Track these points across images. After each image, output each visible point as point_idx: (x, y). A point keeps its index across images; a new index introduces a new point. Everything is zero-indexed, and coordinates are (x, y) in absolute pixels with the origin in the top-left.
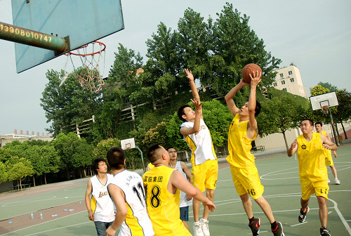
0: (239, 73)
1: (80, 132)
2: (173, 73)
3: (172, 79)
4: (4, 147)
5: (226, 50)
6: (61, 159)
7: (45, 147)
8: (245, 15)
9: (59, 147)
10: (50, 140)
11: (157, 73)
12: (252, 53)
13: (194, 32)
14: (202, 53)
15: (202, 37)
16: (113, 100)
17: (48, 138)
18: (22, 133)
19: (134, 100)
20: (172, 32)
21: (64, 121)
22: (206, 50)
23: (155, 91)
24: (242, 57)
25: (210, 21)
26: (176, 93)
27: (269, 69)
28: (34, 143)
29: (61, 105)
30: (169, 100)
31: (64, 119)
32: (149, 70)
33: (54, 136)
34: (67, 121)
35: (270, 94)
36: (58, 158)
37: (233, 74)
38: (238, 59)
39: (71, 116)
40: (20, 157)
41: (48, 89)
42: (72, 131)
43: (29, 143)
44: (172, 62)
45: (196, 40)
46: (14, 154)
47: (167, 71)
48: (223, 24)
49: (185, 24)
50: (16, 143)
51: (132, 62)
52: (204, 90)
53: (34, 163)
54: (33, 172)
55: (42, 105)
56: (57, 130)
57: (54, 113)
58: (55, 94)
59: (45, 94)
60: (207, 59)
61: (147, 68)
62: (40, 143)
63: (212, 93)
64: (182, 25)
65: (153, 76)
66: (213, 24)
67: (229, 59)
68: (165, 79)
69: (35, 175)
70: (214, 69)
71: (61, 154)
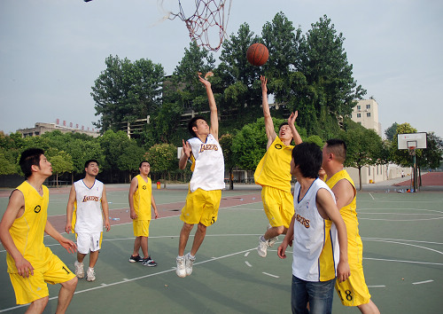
0: (319, 95)
1: (131, 132)
2: (246, 83)
3: (244, 89)
4: (43, 135)
5: (311, 67)
6: (106, 159)
7: (89, 143)
8: (341, 34)
9: (105, 145)
10: (96, 136)
11: (228, 79)
12: (337, 76)
13: (279, 41)
14: (283, 66)
15: (286, 49)
16: (173, 102)
17: (94, 132)
18: (64, 123)
19: (197, 105)
20: (254, 37)
21: (115, 117)
22: (288, 64)
23: (223, 99)
24: (325, 78)
25: (299, 32)
26: (246, 105)
27: (351, 98)
28: (76, 136)
29: (114, 98)
30: (236, 112)
31: (115, 115)
32: (220, 75)
33: (101, 132)
34: (118, 117)
35: (346, 125)
36: (103, 157)
37: (312, 96)
38: (321, 80)
39: (124, 112)
40: (60, 149)
41: (103, 77)
42: (122, 129)
43: (72, 136)
44: (247, 71)
45: (279, 49)
46: (53, 145)
47: (239, 79)
48: (314, 37)
49: (270, 30)
50: (56, 133)
51: (203, 63)
52: (277, 108)
53: (75, 159)
54: (73, 168)
55: (92, 94)
56: (105, 126)
57: (105, 106)
58: (109, 84)
59: (98, 83)
60: (286, 74)
61: (218, 72)
62: (84, 137)
63: (285, 112)
64: (267, 30)
65: (223, 82)
66: (301, 37)
67: (312, 78)
68: (237, 86)
69: (75, 172)
70: (293, 86)
71: (107, 153)
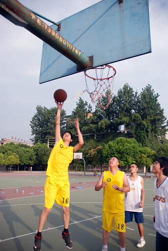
0: (148, 126)
1: (50, 144)
2: (109, 119)
3: (108, 122)
4: (5, 145)
5: (143, 111)
6: (36, 158)
7: (28, 149)
8: (158, 94)
9: (36, 150)
10: (32, 145)
11: (100, 118)
12: (156, 115)
13: (126, 98)
14: (128, 111)
15: (130, 102)
16: (71, 129)
17: (31, 144)
18: (16, 139)
19: (84, 131)
20: (113, 96)
21: (41, 136)
22: (131, 109)
23: (97, 128)
24: (151, 117)
25: (136, 93)
26: (109, 131)
27: (164, 127)
28: (22, 146)
29: (41, 126)
30: (104, 134)
31: (42, 135)
32: (96, 115)
33: (34, 144)
34: (43, 136)
35: (163, 141)
36: (35, 157)
37: (144, 126)
38: (149, 118)
39: (46, 134)
40: (13, 152)
41: (36, 116)
42: (45, 142)
43: (20, 145)
44: (110, 113)
45: (126, 102)
46: (10, 150)
47: (106, 117)
48: (144, 96)
49: (121, 92)
50: (12, 144)
51: (86, 109)
52: (126, 132)
53: (21, 157)
54: (19, 162)
55: (30, 125)
56: (36, 141)
57: (36, 131)
58: (39, 120)
59: (34, 119)
60: (130, 115)
61: (94, 114)
62: (26, 146)
63: (130, 134)
64: (120, 92)
65: (97, 119)
66: (138, 96)
67: (144, 117)
68: (105, 122)
69: (20, 164)
70: (134, 121)
71: (37, 155)
